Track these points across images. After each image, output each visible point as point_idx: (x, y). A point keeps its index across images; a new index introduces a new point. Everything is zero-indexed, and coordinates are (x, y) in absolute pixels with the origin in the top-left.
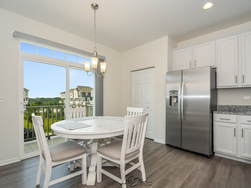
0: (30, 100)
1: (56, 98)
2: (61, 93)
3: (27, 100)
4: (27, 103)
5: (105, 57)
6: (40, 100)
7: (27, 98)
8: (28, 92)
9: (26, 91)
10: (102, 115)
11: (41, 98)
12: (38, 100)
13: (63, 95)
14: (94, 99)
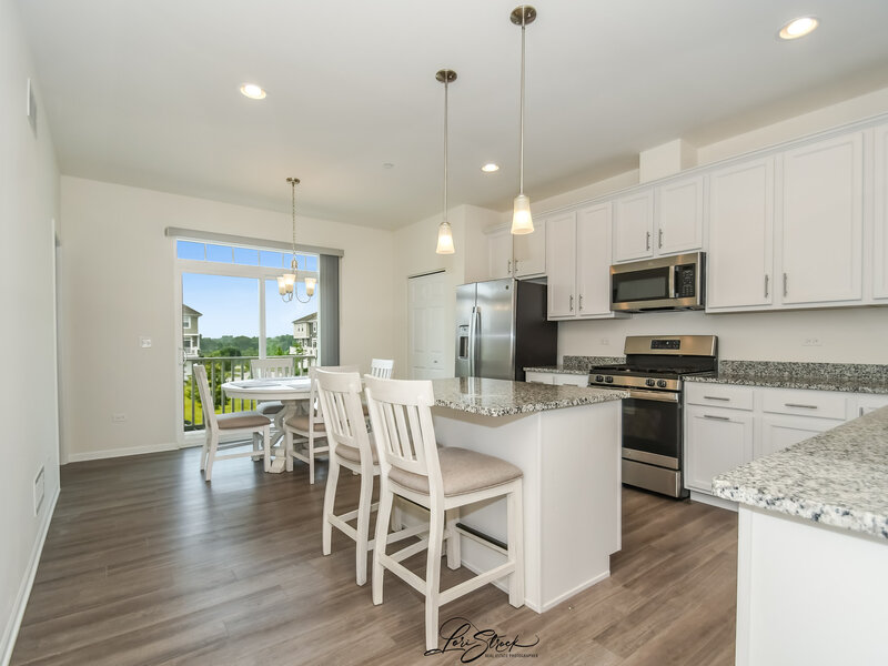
0: (206, 344)
1: (283, 339)
2: (295, 323)
3: (195, 344)
4: (196, 352)
5: (342, 251)
6: (236, 345)
7: (195, 338)
8: (199, 319)
9: (195, 315)
10: (338, 365)
11: (237, 338)
12: (229, 344)
13: (300, 326)
14: (319, 335)
